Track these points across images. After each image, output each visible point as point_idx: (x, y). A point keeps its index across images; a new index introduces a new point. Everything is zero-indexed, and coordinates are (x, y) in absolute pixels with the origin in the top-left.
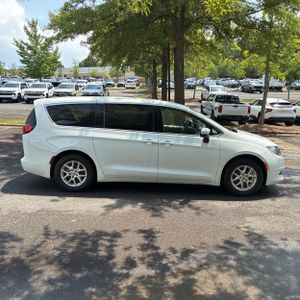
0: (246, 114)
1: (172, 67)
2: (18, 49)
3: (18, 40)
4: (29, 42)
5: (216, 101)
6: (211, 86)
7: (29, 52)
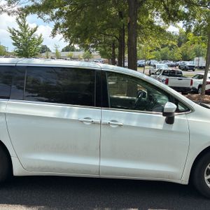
0: (189, 86)
1: (126, 51)
2: (11, 35)
3: (11, 28)
4: (20, 30)
5: (163, 74)
6: (156, 64)
7: (20, 37)
